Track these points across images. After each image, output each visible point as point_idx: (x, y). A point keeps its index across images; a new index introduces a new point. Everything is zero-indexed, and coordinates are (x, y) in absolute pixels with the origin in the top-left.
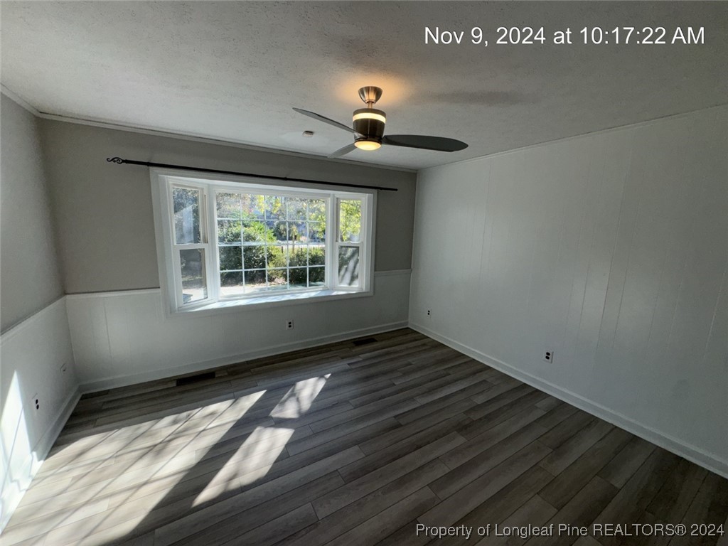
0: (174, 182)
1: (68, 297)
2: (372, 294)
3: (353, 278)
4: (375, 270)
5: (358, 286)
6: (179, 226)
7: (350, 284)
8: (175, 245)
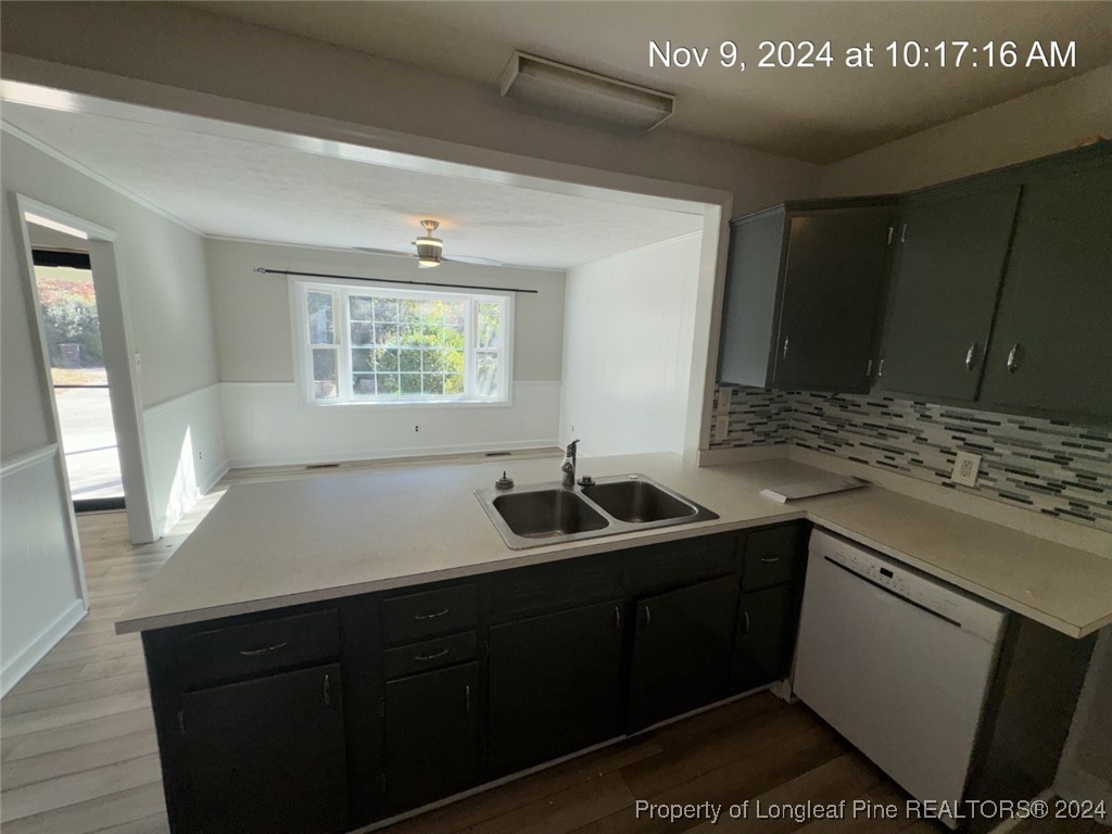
0: (308, 286)
1: (223, 384)
2: (510, 404)
3: (493, 387)
4: (514, 379)
5: (498, 395)
6: (314, 328)
7: (489, 394)
8: (307, 346)
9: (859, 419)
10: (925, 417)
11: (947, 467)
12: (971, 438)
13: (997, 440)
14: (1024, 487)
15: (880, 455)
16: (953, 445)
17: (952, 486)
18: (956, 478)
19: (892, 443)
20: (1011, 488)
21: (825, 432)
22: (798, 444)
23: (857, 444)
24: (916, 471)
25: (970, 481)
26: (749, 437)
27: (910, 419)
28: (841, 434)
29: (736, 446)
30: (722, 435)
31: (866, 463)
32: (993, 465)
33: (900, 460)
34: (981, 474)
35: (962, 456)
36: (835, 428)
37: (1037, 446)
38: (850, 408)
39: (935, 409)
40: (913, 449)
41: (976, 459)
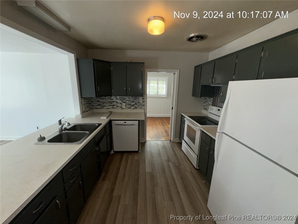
9: (107, 101)
10: (117, 99)
11: (121, 106)
12: (124, 101)
13: (127, 100)
14: (130, 106)
15: (111, 107)
16: (121, 102)
17: (123, 109)
18: (123, 107)
19: (113, 104)
20: (129, 107)
21: (101, 105)
22: (95, 108)
23: (107, 106)
24: (117, 108)
25: (125, 107)
26: (88, 109)
27: (115, 100)
28: (104, 105)
29: (86, 112)
30: (84, 110)
31: (109, 109)
32: (127, 104)
33: (115, 107)
34: (126, 106)
35: (123, 104)
36: (102, 104)
37: (130, 100)
38: (105, 99)
39: (118, 97)
40: (116, 104)
41: (125, 104)
